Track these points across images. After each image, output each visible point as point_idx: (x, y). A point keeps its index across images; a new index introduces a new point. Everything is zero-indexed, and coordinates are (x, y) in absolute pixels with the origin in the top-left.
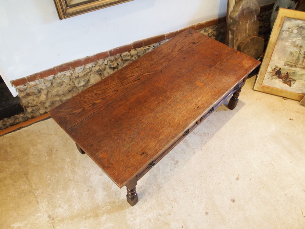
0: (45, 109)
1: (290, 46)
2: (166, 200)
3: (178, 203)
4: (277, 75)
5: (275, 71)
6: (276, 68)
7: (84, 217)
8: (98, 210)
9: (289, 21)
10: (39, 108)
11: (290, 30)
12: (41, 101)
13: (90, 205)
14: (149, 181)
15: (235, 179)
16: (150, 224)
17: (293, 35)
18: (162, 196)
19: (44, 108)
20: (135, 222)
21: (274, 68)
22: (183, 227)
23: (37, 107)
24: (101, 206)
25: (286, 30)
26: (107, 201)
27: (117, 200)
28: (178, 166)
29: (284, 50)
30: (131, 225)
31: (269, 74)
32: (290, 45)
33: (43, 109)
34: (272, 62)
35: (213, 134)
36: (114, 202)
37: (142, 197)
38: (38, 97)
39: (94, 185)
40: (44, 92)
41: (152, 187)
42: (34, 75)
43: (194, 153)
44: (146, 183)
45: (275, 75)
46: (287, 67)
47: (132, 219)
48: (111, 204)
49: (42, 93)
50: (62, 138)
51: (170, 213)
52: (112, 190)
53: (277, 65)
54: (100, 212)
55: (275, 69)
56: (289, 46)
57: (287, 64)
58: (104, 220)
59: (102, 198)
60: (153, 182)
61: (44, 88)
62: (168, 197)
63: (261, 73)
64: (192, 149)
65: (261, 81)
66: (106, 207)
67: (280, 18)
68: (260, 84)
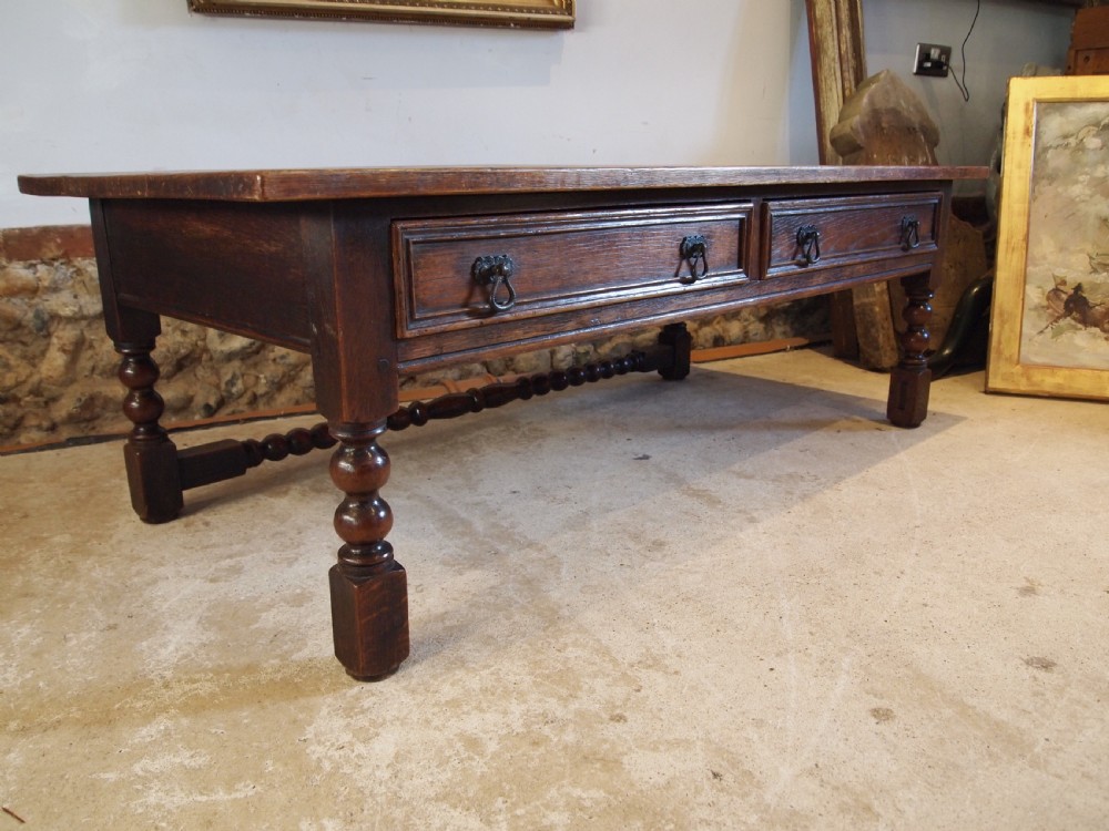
0: (47, 430)
1: (1091, 196)
2: (593, 663)
3: (676, 673)
4: (1074, 314)
5: (1058, 298)
6: (1062, 288)
7: (13, 725)
8: (129, 699)
9: (1058, 114)
10: (19, 413)
11: (1072, 141)
12: (41, 381)
13: (90, 678)
14: (491, 599)
15: (1014, 592)
16: (472, 759)
17: (1089, 158)
18: (570, 649)
19: (46, 424)
20: (360, 748)
21: (1051, 286)
22: (716, 775)
23: (11, 408)
24: (158, 683)
25: (1055, 144)
26: (209, 664)
27: (275, 661)
28: (665, 556)
29: (1070, 214)
30: (327, 766)
31: (1039, 316)
32: (1088, 192)
33: (39, 427)
34: (1036, 265)
35: (840, 479)
36: (250, 669)
38: (32, 361)
39: (155, 610)
40: (60, 334)
41: (508, 618)
42: (35, 231)
43: (752, 520)
44: (472, 606)
45: (1065, 316)
46: (1105, 274)
47: (346, 738)
48: (227, 675)
49: (54, 340)
50: (74, 489)
51: (618, 711)
52: (256, 626)
53: (1061, 272)
54: (139, 704)
55: (1056, 291)
56: (1088, 198)
57: (1099, 264)
58: (148, 739)
59: (180, 653)
60: (516, 602)
61: (67, 312)
62: (605, 651)
63: (1001, 314)
64: (740, 511)
65: (1010, 349)
66: (187, 687)
67: (1022, 107)
68: (1009, 360)
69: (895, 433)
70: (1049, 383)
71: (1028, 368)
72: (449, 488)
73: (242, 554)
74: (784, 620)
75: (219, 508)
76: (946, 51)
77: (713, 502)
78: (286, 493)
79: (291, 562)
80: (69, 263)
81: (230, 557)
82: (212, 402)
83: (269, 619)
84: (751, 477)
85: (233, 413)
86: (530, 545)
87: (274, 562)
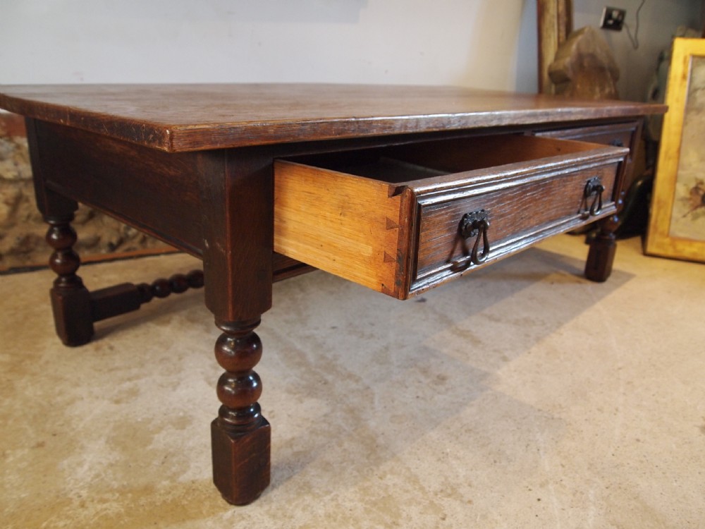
2: (407, 491)
3: (470, 502)
5: (697, 193)
6: (700, 186)
8: (53, 518)
13: (23, 496)
14: (324, 426)
18: (389, 476)
21: (693, 185)
24: (76, 502)
25: (702, 86)
26: (115, 485)
27: (166, 483)
28: (447, 390)
31: (684, 205)
34: (684, 170)
36: (148, 489)
37: (289, 478)
39: (74, 429)
41: (340, 445)
43: (505, 359)
44: (312, 432)
45: (701, 206)
48: (130, 495)
50: (13, 312)
52: (150, 447)
53: (700, 176)
54: (61, 524)
55: (697, 188)
59: (93, 472)
60: (345, 430)
61: (10, 175)
62: (414, 480)
63: (659, 202)
64: (495, 351)
65: (663, 227)
66: (99, 507)
67: (681, 59)
68: (662, 234)
69: (590, 286)
70: (688, 251)
71: (675, 240)
72: (287, 322)
73: (138, 377)
74: (541, 452)
75: (120, 333)
76: (622, 13)
77: (476, 342)
78: (168, 322)
79: (175, 386)
80: (11, 140)
81: (129, 379)
82: (114, 241)
83: (162, 440)
84: (498, 320)
85: (128, 250)
86: (350, 376)
87: (162, 386)
